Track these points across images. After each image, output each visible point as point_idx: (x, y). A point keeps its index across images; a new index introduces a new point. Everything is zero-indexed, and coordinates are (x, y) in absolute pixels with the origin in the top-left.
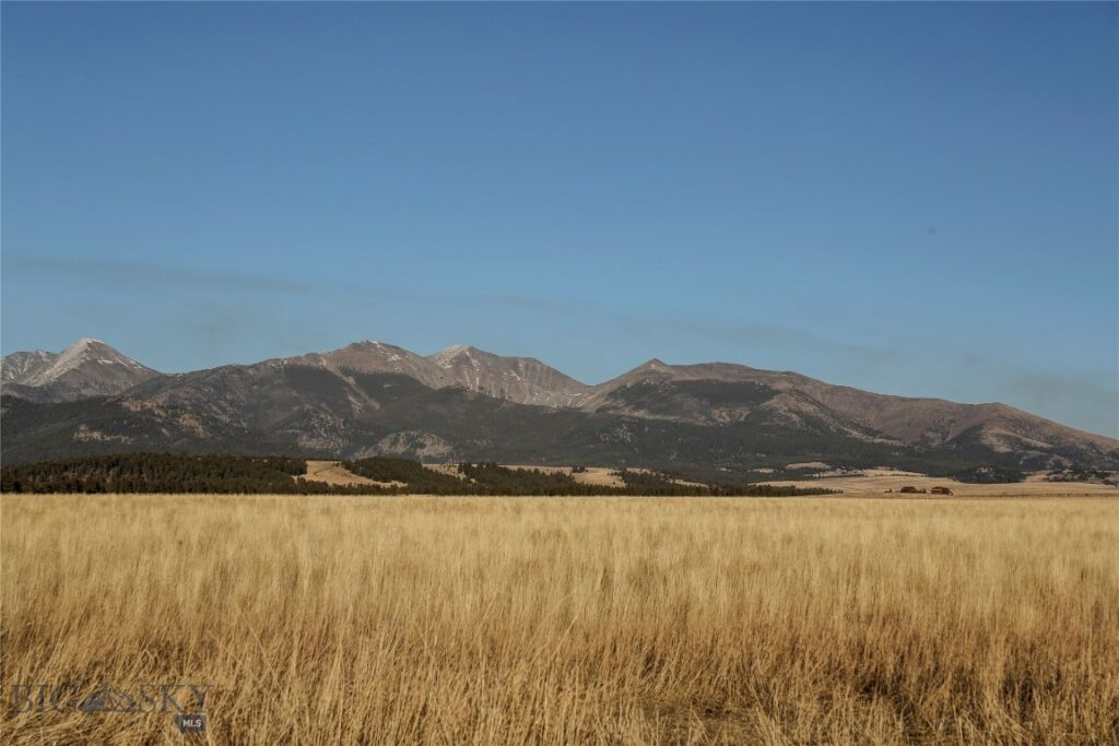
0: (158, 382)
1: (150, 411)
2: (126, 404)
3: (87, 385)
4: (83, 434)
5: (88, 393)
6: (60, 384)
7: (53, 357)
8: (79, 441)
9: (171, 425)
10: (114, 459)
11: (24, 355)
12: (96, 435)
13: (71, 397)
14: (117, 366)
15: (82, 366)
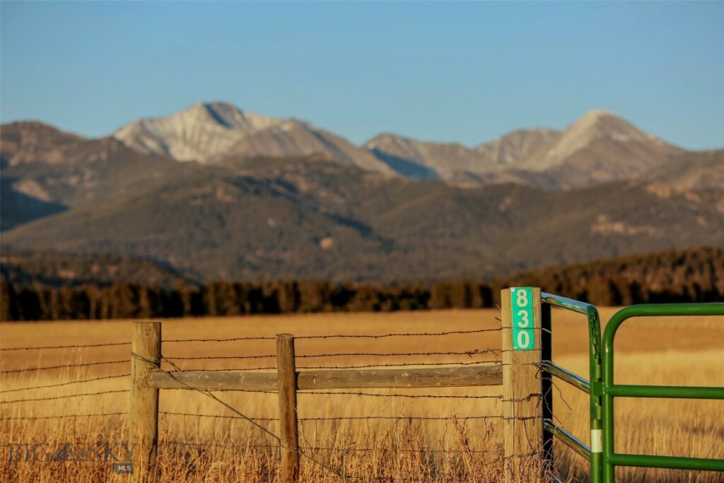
0: (685, 161)
1: (681, 197)
2: (651, 189)
3: (598, 166)
4: (603, 226)
5: (602, 176)
6: (567, 166)
7: (556, 135)
8: (599, 236)
9: (708, 214)
10: (679, 254)
11: (523, 134)
12: (618, 227)
13: (580, 182)
14: (633, 142)
15: (592, 143)
